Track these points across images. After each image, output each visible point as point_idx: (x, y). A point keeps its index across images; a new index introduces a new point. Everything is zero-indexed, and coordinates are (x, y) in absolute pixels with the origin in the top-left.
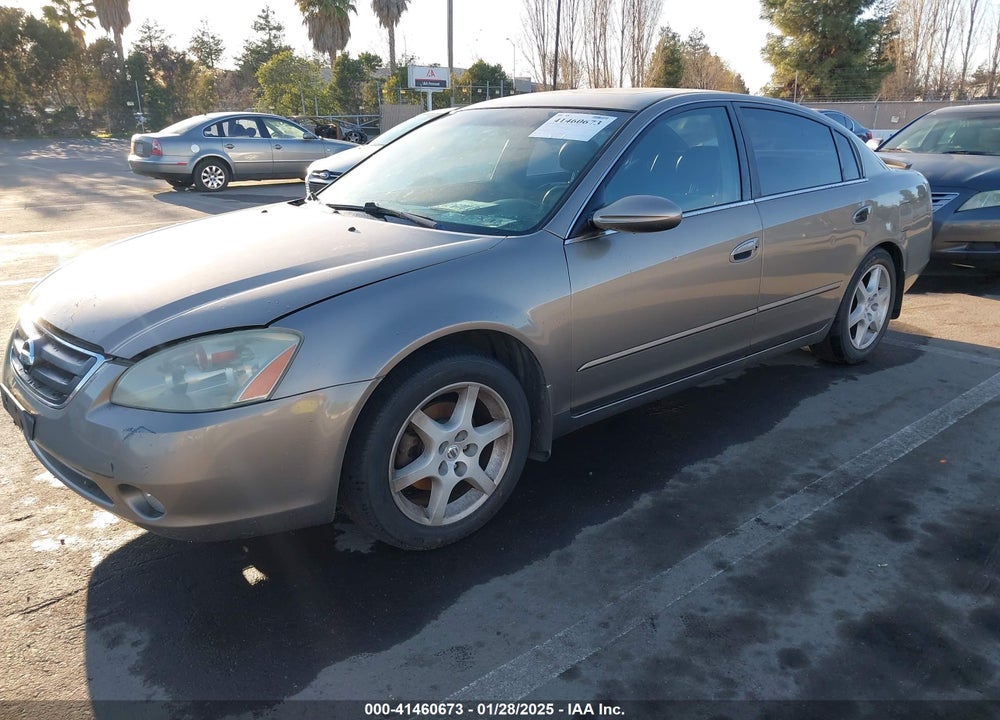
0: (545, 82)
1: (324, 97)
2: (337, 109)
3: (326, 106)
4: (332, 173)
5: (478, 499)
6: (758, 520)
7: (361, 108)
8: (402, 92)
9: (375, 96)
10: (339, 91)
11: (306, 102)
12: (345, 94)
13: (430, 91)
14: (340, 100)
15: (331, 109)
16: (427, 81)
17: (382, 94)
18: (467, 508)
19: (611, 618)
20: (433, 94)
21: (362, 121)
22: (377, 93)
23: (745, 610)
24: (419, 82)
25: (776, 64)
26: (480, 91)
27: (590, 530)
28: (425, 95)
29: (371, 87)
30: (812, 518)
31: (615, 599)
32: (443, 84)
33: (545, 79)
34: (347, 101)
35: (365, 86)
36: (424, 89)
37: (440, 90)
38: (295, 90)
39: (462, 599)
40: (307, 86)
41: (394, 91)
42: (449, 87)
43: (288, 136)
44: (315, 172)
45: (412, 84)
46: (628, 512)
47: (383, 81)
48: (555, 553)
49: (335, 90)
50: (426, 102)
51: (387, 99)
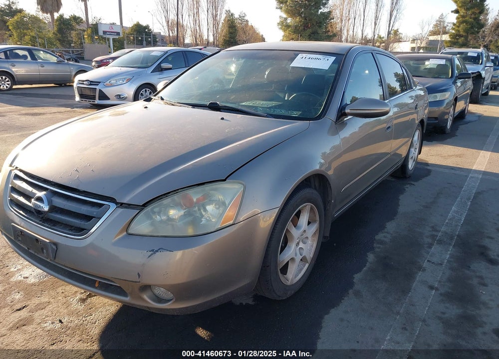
0: (169, 35)
1: (50, 38)
2: (58, 45)
3: (52, 44)
4: (92, 82)
5: (304, 267)
6: (428, 261)
7: (72, 45)
8: (96, 37)
9: (80, 38)
10: (59, 36)
11: (40, 41)
12: (62, 37)
13: (111, 37)
14: (59, 40)
15: (54, 45)
16: (110, 32)
17: (84, 38)
18: (301, 272)
19: (404, 324)
20: (113, 39)
21: (73, 52)
22: (81, 38)
23: (461, 311)
24: (105, 32)
25: (284, 31)
26: (140, 38)
27: (357, 277)
28: (108, 39)
29: (77, 34)
30: (450, 257)
31: (398, 313)
32: (118, 34)
33: (169, 33)
34: (64, 41)
35: (73, 33)
36: (108, 36)
37: (117, 37)
38: (33, 34)
39: (324, 325)
40: (39, 32)
41: (91, 37)
42: (121, 36)
43: (46, 60)
44: (80, 81)
45: (101, 33)
46: (368, 264)
47: (84, 31)
48: (351, 291)
49: (57, 35)
50: (109, 44)
51: (87, 41)
